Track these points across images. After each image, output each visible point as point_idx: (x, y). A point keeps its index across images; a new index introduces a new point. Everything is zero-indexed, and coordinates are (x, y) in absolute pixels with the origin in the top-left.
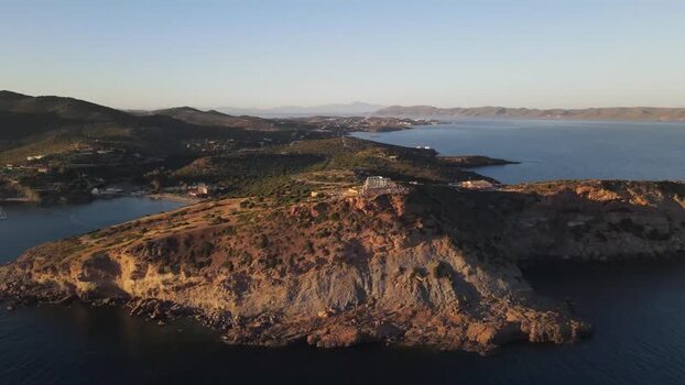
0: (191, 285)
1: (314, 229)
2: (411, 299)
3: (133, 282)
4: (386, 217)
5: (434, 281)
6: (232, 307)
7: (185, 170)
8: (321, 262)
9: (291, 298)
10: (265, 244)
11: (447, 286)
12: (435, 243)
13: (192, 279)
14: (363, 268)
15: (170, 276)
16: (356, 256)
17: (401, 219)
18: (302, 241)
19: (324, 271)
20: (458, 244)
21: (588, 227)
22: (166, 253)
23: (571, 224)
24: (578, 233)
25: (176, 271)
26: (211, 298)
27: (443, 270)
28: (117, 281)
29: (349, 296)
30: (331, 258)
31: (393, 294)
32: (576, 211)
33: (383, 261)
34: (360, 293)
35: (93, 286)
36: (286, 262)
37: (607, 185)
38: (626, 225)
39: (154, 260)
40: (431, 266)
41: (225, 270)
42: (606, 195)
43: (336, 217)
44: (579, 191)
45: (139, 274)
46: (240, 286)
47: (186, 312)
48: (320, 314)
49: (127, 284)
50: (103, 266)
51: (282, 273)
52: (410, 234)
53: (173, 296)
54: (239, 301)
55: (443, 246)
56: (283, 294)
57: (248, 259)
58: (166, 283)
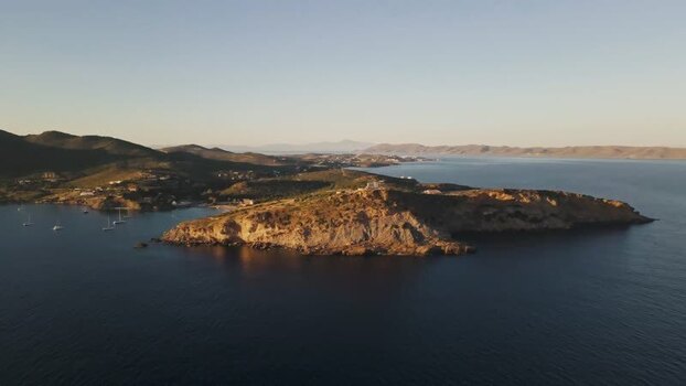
0: (281, 234)
1: (341, 207)
2: (391, 238)
3: (248, 234)
4: (378, 201)
5: (402, 230)
6: (303, 243)
7: (228, 191)
8: (346, 221)
9: (332, 238)
10: (317, 214)
11: (408, 232)
12: (403, 214)
13: (282, 231)
14: (367, 225)
15: (270, 229)
16: (363, 219)
17: (386, 202)
18: (336, 212)
19: (348, 225)
20: (415, 214)
21: (494, 215)
22: (267, 219)
23: (485, 213)
24: (488, 218)
25: (273, 227)
26: (292, 240)
27: (406, 226)
28: (239, 235)
29: (360, 237)
31: (382, 236)
32: (489, 206)
33: (377, 222)
34: (366, 236)
35: (228, 237)
36: (329, 222)
37: (507, 192)
39: (262, 222)
40: (401, 224)
41: (298, 226)
42: (507, 197)
43: (352, 201)
44: (491, 194)
45: (253, 229)
46: (307, 233)
47: (278, 247)
48: (347, 244)
49: (245, 235)
50: (232, 227)
51: (327, 227)
52: (391, 209)
53: (271, 240)
54: (306, 240)
56: (328, 237)
57: (310, 221)
58: (268, 233)
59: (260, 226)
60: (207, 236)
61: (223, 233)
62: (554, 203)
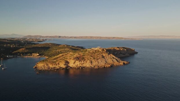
0: (84, 63)
1: (96, 54)
2: (112, 61)
3: (73, 64)
4: (104, 52)
8: (100, 58)
9: (98, 63)
10: (91, 56)
11: (115, 60)
13: (84, 62)
14: (105, 59)
15: (80, 62)
16: (103, 57)
17: (106, 52)
18: (96, 56)
20: (113, 55)
21: (117, 53)
22: (78, 59)
26: (87, 64)
27: (113, 58)
28: (69, 65)
29: (105, 62)
30: (101, 57)
31: (110, 61)
33: (106, 57)
35: (66, 66)
36: (96, 58)
37: (118, 48)
38: (121, 53)
40: (112, 57)
41: (88, 60)
43: (98, 52)
44: (115, 49)
45: (75, 63)
46: (91, 62)
48: (103, 64)
49: (71, 65)
50: (67, 63)
52: (108, 54)
53: (81, 65)
54: (92, 64)
55: (111, 55)
56: (97, 63)
57: (91, 59)
58: (80, 63)
59: (77, 61)
60: (57, 67)
61: (64, 65)
62: (126, 50)
